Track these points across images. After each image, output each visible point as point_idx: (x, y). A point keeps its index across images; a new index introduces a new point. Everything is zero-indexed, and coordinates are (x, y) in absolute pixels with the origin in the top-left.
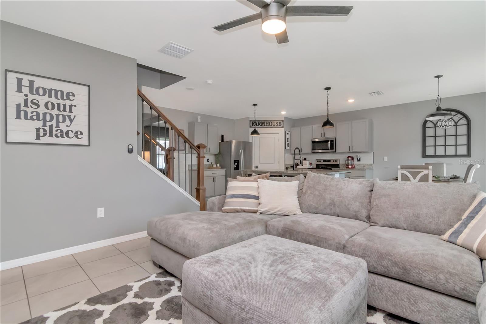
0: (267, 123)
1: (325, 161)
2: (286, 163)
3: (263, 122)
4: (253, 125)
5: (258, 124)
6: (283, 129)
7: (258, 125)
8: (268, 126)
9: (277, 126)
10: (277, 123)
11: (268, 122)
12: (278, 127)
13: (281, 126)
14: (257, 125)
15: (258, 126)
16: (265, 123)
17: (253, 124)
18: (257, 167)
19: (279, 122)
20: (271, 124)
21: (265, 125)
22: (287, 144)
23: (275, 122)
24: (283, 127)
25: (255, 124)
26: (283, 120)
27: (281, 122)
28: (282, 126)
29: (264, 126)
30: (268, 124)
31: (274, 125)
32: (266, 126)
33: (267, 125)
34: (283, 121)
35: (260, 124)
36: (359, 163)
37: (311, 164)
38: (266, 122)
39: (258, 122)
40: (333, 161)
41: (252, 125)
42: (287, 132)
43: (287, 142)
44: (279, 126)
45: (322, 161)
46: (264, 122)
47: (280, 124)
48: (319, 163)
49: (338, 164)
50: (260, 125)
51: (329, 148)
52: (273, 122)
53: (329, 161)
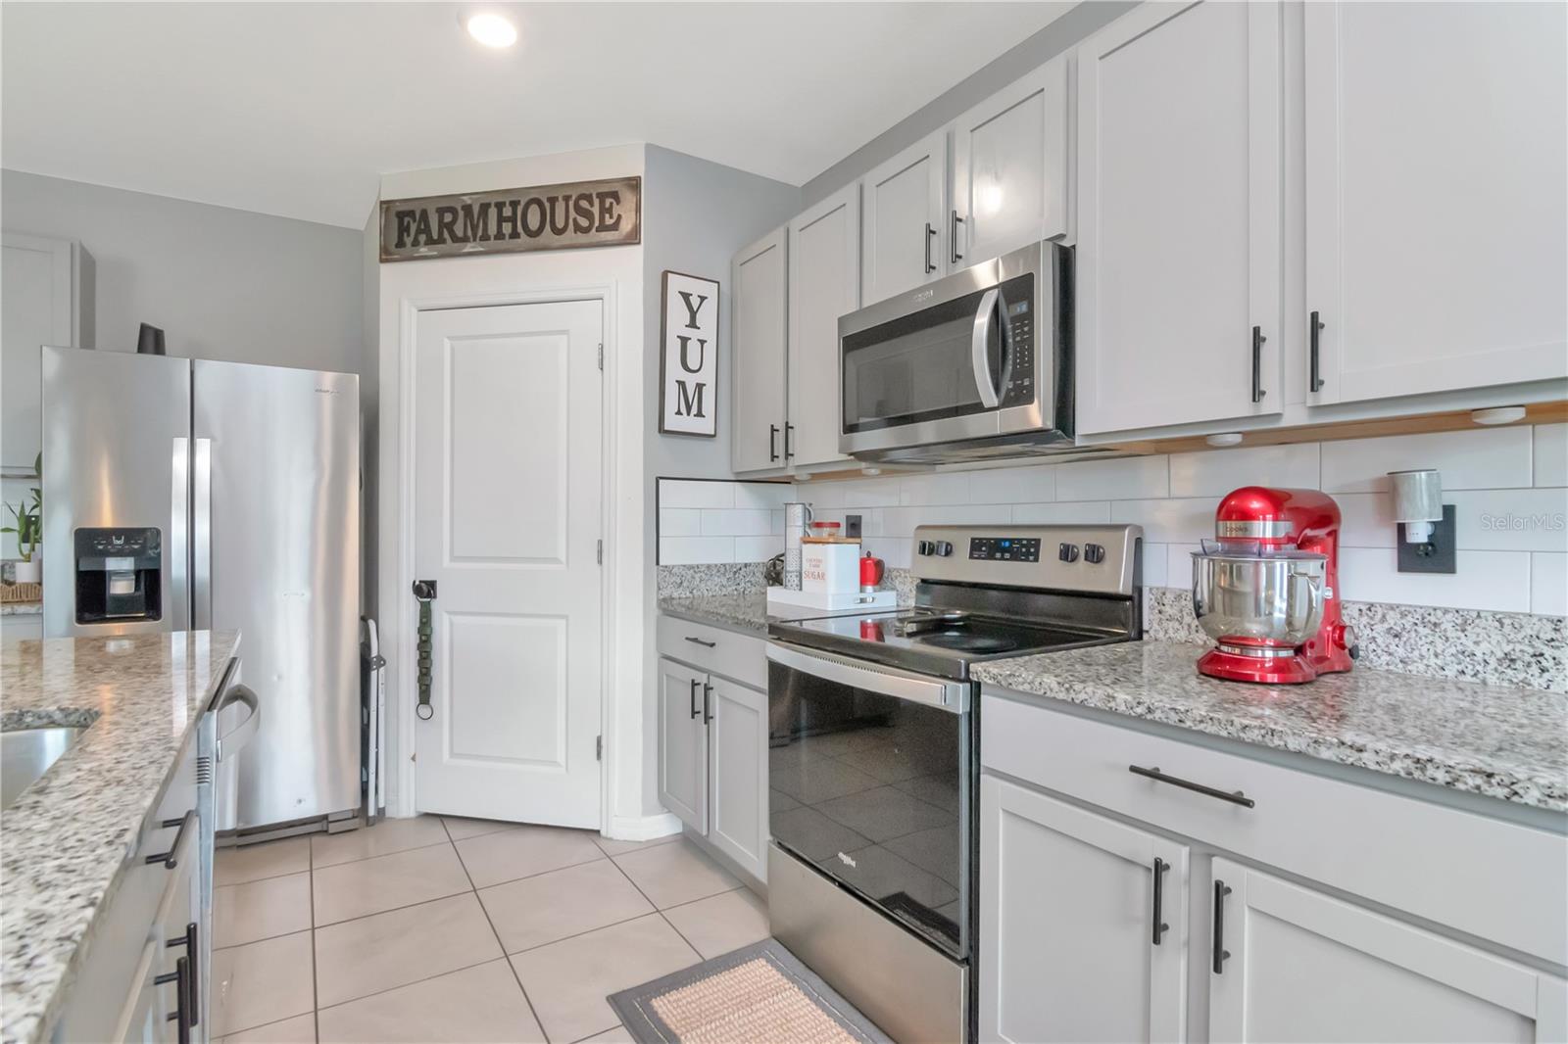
0: (507, 212)
1: (988, 548)
2: (661, 563)
3: (476, 210)
4: (400, 244)
5: (442, 225)
6: (635, 254)
7: (435, 236)
8: (515, 235)
9: (586, 230)
10: (584, 204)
11: (514, 204)
12: (594, 236)
13: (615, 227)
14: (427, 231)
15: (441, 240)
16: (493, 212)
17: (403, 230)
18: (432, 585)
19: (602, 196)
20: (534, 221)
21: (492, 229)
22: (672, 390)
23: (567, 199)
24: (633, 239)
25: (419, 232)
26: (637, 168)
27: (615, 196)
28: (626, 226)
29: (485, 238)
30: (513, 220)
31: (560, 224)
32: (500, 236)
33: (507, 228)
34: (634, 184)
35: (450, 227)
36: (1425, 589)
37: (873, 572)
38: (500, 206)
39: (441, 211)
40: (1067, 554)
41: (394, 239)
42: (676, 284)
43: (674, 370)
44: (602, 228)
45: (963, 548)
46: (485, 207)
47: (610, 211)
48: (937, 568)
49: (1123, 587)
50: (455, 239)
51: (989, 397)
52: (553, 201)
53: (1024, 550)
